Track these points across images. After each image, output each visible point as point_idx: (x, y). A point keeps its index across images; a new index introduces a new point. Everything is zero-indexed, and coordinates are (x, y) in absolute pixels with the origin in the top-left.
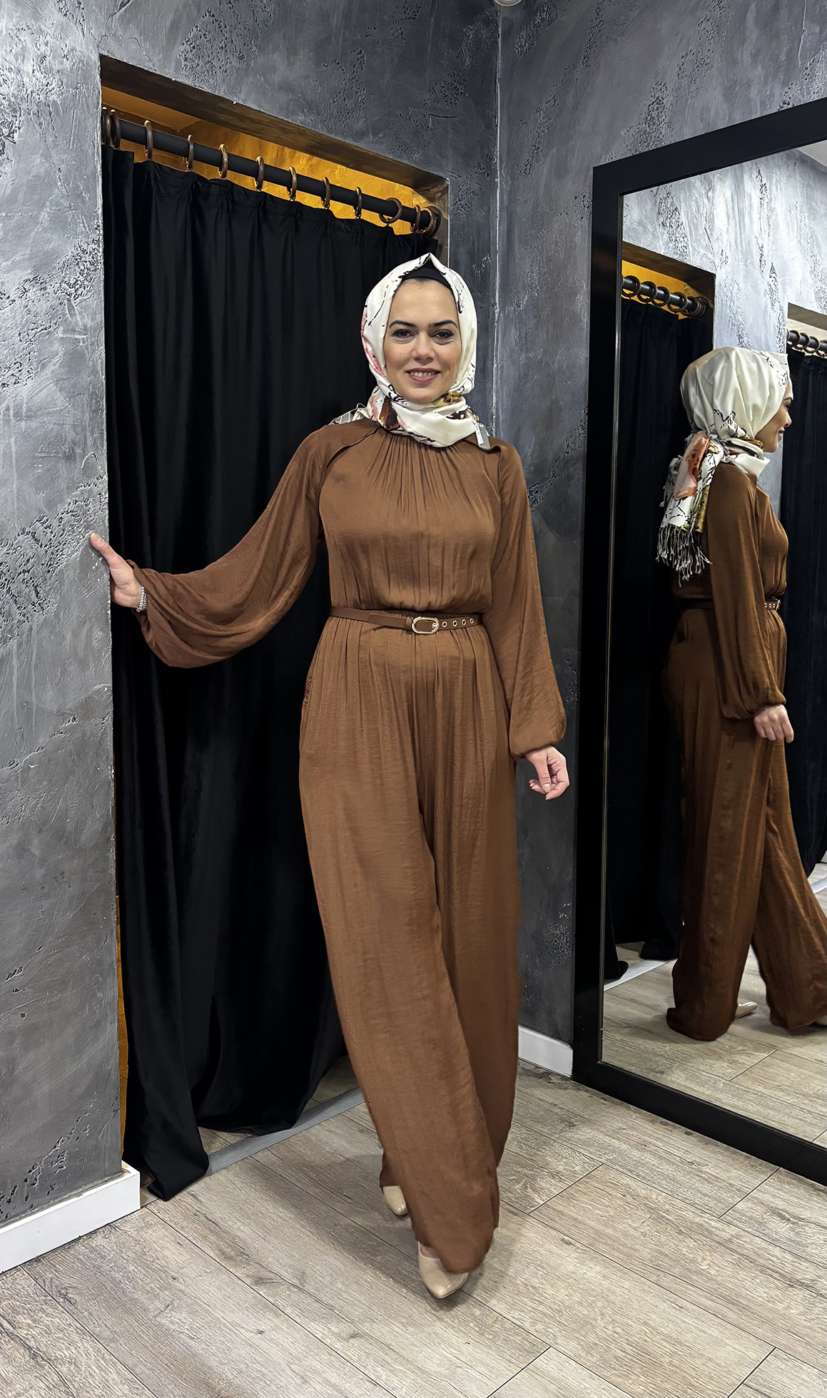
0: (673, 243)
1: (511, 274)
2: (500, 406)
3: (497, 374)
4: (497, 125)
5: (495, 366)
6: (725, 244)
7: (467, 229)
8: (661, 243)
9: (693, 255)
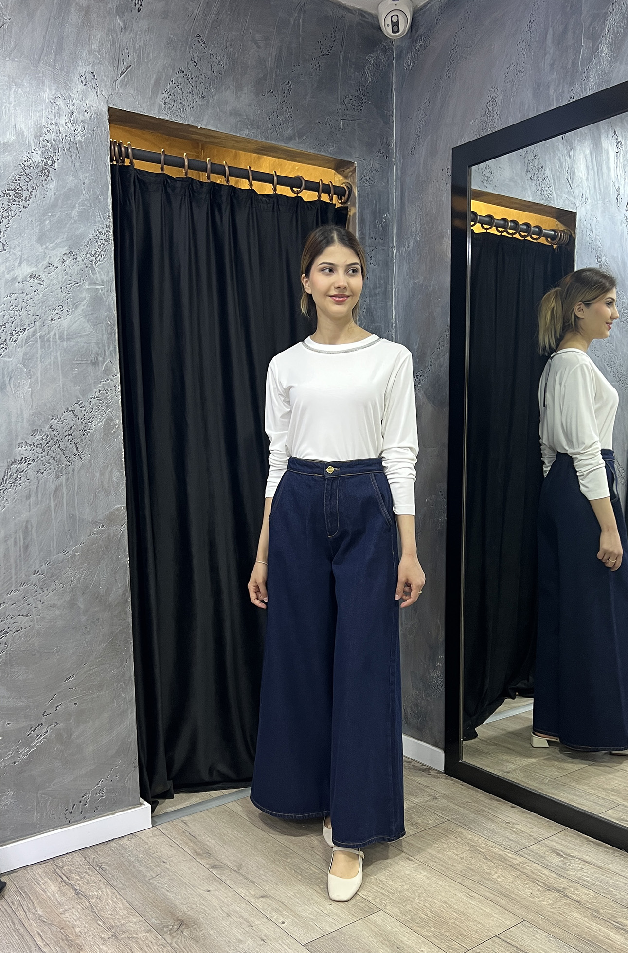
0: (540, 192)
1: (403, 225)
3: (395, 296)
4: (393, 123)
5: (394, 290)
6: (585, 189)
7: (369, 196)
8: (530, 193)
9: (557, 199)
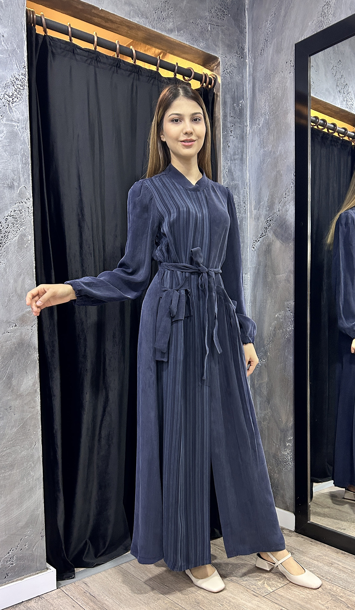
0: (345, 102)
1: (255, 109)
2: (251, 178)
3: (249, 162)
4: (246, 32)
5: (248, 157)
7: (230, 85)
